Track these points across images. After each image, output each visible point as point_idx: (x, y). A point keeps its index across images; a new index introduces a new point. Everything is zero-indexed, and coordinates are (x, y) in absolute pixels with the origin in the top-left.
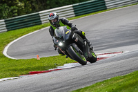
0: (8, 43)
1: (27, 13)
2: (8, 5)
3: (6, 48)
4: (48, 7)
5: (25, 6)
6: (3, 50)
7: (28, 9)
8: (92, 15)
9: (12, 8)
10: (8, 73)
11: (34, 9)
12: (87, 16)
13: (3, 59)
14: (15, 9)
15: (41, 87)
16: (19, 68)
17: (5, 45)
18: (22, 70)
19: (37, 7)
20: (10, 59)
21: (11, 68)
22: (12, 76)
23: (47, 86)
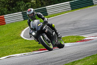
0: (25, 28)
1: (37, 7)
2: (24, 2)
3: (23, 32)
4: (52, 3)
5: (36, 3)
6: (20, 33)
7: (38, 5)
8: (83, 9)
9: (27, 4)
10: (24, 50)
11: (42, 5)
12: (79, 10)
13: (21, 40)
14: (29, 5)
15: (47, 59)
16: (32, 46)
17: (22, 30)
18: (34, 47)
19: (45, 3)
20: (26, 40)
21: (27, 46)
22: (27, 52)
23: (51, 59)
